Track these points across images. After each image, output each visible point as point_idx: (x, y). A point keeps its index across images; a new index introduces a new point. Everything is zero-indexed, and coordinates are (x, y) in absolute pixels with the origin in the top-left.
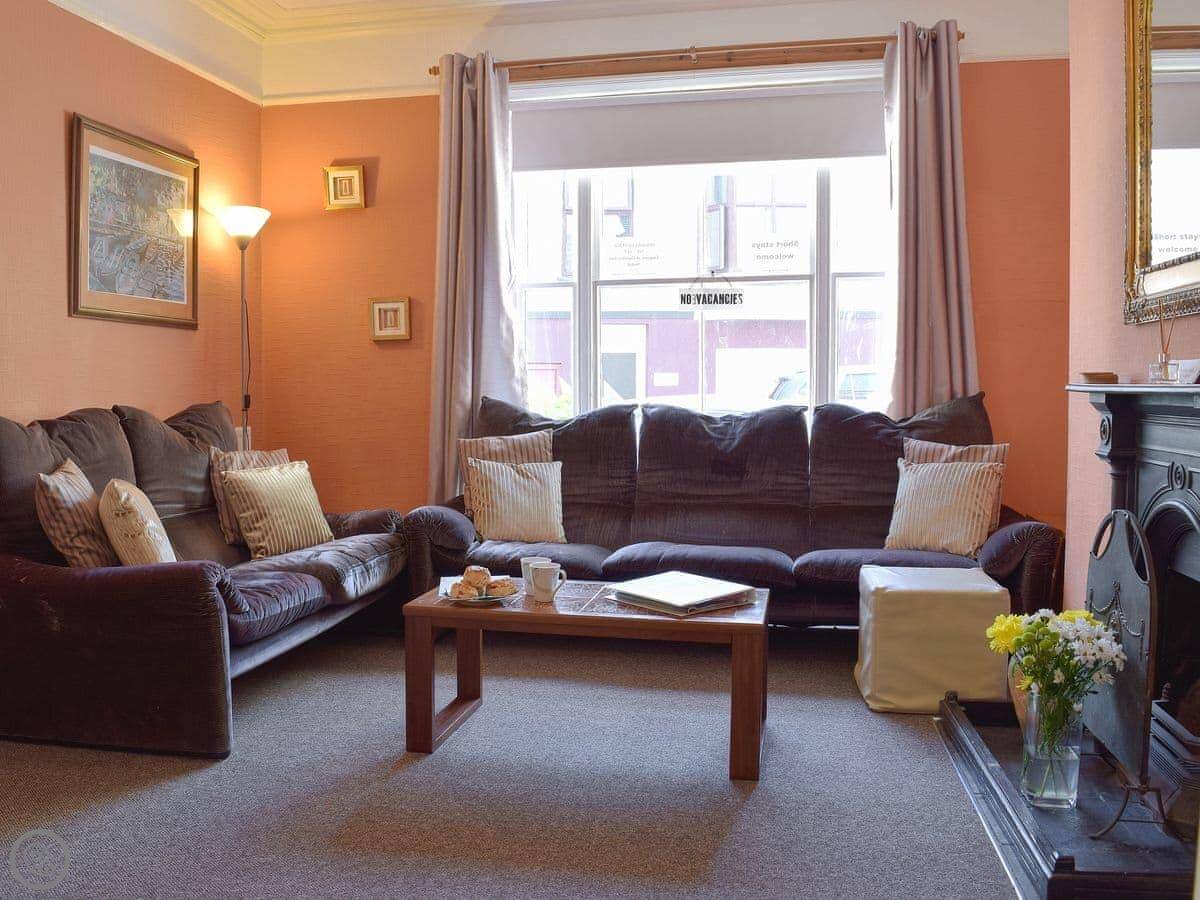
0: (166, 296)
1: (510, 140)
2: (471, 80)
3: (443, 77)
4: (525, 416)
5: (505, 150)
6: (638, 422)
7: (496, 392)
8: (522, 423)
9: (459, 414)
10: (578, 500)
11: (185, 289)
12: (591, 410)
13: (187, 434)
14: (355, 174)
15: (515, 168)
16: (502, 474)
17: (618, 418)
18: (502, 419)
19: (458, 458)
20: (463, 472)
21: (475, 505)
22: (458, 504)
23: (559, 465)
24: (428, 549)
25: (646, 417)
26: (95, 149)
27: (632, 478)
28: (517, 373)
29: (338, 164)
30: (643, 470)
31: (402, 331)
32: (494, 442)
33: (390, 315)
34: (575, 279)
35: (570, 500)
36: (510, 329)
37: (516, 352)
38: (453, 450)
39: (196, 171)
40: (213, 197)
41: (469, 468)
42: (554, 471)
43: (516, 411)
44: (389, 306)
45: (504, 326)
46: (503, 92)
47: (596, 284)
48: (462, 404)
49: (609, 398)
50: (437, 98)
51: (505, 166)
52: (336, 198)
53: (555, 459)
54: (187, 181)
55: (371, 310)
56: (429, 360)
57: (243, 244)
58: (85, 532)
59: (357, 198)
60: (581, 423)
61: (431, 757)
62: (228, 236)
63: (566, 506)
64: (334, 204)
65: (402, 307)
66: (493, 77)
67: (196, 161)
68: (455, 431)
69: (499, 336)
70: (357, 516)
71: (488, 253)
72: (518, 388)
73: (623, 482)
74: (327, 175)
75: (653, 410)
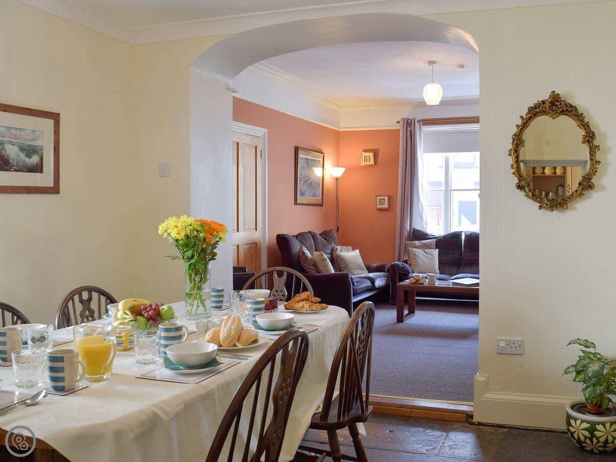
0: (316, 197)
1: (422, 144)
2: (410, 126)
3: (401, 125)
4: (427, 235)
5: (421, 148)
6: (463, 237)
7: (418, 227)
8: (426, 237)
9: (406, 233)
10: (443, 261)
11: (320, 194)
12: (449, 232)
13: (326, 239)
14: (371, 155)
15: (424, 152)
16: (420, 253)
17: (457, 236)
18: (418, 235)
19: (405, 247)
20: (407, 252)
21: (411, 262)
22: (406, 262)
23: (438, 250)
24: (397, 275)
25: (466, 235)
26: (301, 155)
27: (461, 254)
28: (424, 221)
29: (365, 151)
30: (465, 252)
31: (386, 206)
32: (417, 243)
33: (382, 200)
34: (444, 189)
35: (441, 261)
36: (422, 206)
37: (424, 214)
38: (403, 245)
39: (324, 157)
40: (328, 164)
41: (409, 250)
42: (436, 252)
43: (424, 233)
44: (382, 198)
45: (420, 205)
46: (420, 128)
47: (450, 190)
48: (407, 230)
49: (454, 229)
50: (399, 130)
51: (421, 152)
52: (365, 162)
53: (436, 248)
54: (321, 160)
55: (376, 200)
56: (396, 215)
57: (337, 179)
58: (313, 265)
59: (372, 162)
60: (445, 237)
61: (403, 323)
62: (332, 176)
63: (439, 263)
64: (363, 163)
65: (386, 198)
66: (417, 125)
67: (323, 153)
68: (404, 239)
69: (418, 209)
70: (375, 265)
71: (415, 182)
72: (424, 225)
73: (458, 256)
74: (362, 154)
75: (469, 233)
